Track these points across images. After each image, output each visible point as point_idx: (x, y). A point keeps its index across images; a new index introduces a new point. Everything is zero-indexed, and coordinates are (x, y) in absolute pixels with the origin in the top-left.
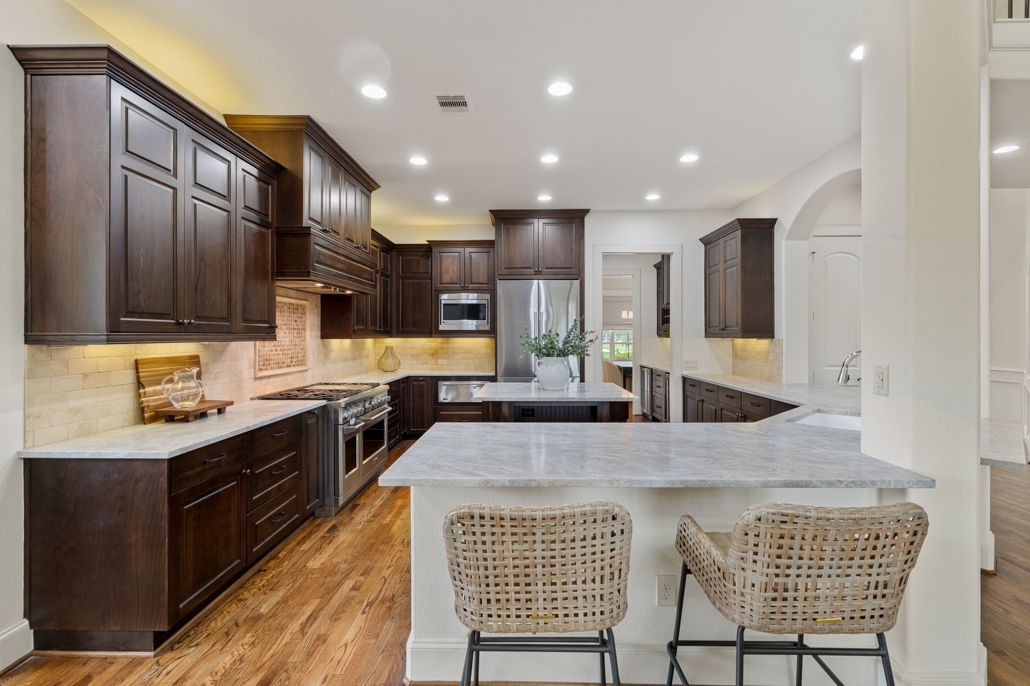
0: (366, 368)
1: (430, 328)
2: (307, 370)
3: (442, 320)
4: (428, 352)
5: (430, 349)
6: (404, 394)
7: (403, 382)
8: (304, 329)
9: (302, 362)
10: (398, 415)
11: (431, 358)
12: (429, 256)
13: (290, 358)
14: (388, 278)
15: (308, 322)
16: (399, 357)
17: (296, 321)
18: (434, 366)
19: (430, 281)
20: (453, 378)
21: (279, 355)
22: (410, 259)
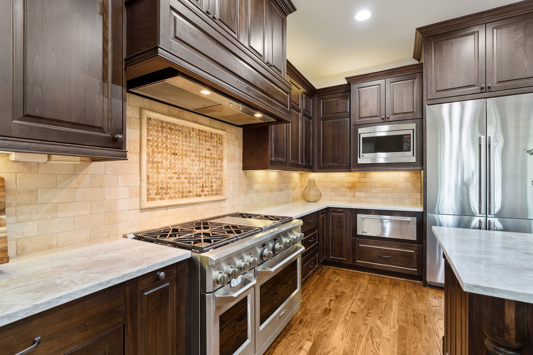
0: (293, 198)
1: (348, 163)
2: (225, 200)
3: (361, 154)
4: (347, 185)
5: (349, 183)
6: (323, 224)
7: (323, 213)
8: (221, 159)
9: (219, 192)
10: (317, 245)
11: (349, 191)
12: (347, 96)
13: (200, 187)
14: (310, 119)
15: (225, 152)
16: (320, 190)
17: (209, 150)
18: (352, 198)
19: (348, 119)
20: (373, 212)
21: (183, 183)
22: (330, 102)
